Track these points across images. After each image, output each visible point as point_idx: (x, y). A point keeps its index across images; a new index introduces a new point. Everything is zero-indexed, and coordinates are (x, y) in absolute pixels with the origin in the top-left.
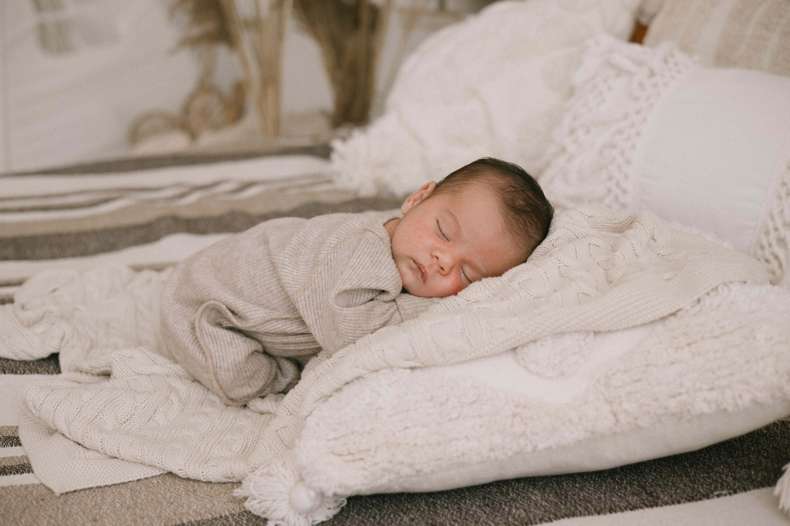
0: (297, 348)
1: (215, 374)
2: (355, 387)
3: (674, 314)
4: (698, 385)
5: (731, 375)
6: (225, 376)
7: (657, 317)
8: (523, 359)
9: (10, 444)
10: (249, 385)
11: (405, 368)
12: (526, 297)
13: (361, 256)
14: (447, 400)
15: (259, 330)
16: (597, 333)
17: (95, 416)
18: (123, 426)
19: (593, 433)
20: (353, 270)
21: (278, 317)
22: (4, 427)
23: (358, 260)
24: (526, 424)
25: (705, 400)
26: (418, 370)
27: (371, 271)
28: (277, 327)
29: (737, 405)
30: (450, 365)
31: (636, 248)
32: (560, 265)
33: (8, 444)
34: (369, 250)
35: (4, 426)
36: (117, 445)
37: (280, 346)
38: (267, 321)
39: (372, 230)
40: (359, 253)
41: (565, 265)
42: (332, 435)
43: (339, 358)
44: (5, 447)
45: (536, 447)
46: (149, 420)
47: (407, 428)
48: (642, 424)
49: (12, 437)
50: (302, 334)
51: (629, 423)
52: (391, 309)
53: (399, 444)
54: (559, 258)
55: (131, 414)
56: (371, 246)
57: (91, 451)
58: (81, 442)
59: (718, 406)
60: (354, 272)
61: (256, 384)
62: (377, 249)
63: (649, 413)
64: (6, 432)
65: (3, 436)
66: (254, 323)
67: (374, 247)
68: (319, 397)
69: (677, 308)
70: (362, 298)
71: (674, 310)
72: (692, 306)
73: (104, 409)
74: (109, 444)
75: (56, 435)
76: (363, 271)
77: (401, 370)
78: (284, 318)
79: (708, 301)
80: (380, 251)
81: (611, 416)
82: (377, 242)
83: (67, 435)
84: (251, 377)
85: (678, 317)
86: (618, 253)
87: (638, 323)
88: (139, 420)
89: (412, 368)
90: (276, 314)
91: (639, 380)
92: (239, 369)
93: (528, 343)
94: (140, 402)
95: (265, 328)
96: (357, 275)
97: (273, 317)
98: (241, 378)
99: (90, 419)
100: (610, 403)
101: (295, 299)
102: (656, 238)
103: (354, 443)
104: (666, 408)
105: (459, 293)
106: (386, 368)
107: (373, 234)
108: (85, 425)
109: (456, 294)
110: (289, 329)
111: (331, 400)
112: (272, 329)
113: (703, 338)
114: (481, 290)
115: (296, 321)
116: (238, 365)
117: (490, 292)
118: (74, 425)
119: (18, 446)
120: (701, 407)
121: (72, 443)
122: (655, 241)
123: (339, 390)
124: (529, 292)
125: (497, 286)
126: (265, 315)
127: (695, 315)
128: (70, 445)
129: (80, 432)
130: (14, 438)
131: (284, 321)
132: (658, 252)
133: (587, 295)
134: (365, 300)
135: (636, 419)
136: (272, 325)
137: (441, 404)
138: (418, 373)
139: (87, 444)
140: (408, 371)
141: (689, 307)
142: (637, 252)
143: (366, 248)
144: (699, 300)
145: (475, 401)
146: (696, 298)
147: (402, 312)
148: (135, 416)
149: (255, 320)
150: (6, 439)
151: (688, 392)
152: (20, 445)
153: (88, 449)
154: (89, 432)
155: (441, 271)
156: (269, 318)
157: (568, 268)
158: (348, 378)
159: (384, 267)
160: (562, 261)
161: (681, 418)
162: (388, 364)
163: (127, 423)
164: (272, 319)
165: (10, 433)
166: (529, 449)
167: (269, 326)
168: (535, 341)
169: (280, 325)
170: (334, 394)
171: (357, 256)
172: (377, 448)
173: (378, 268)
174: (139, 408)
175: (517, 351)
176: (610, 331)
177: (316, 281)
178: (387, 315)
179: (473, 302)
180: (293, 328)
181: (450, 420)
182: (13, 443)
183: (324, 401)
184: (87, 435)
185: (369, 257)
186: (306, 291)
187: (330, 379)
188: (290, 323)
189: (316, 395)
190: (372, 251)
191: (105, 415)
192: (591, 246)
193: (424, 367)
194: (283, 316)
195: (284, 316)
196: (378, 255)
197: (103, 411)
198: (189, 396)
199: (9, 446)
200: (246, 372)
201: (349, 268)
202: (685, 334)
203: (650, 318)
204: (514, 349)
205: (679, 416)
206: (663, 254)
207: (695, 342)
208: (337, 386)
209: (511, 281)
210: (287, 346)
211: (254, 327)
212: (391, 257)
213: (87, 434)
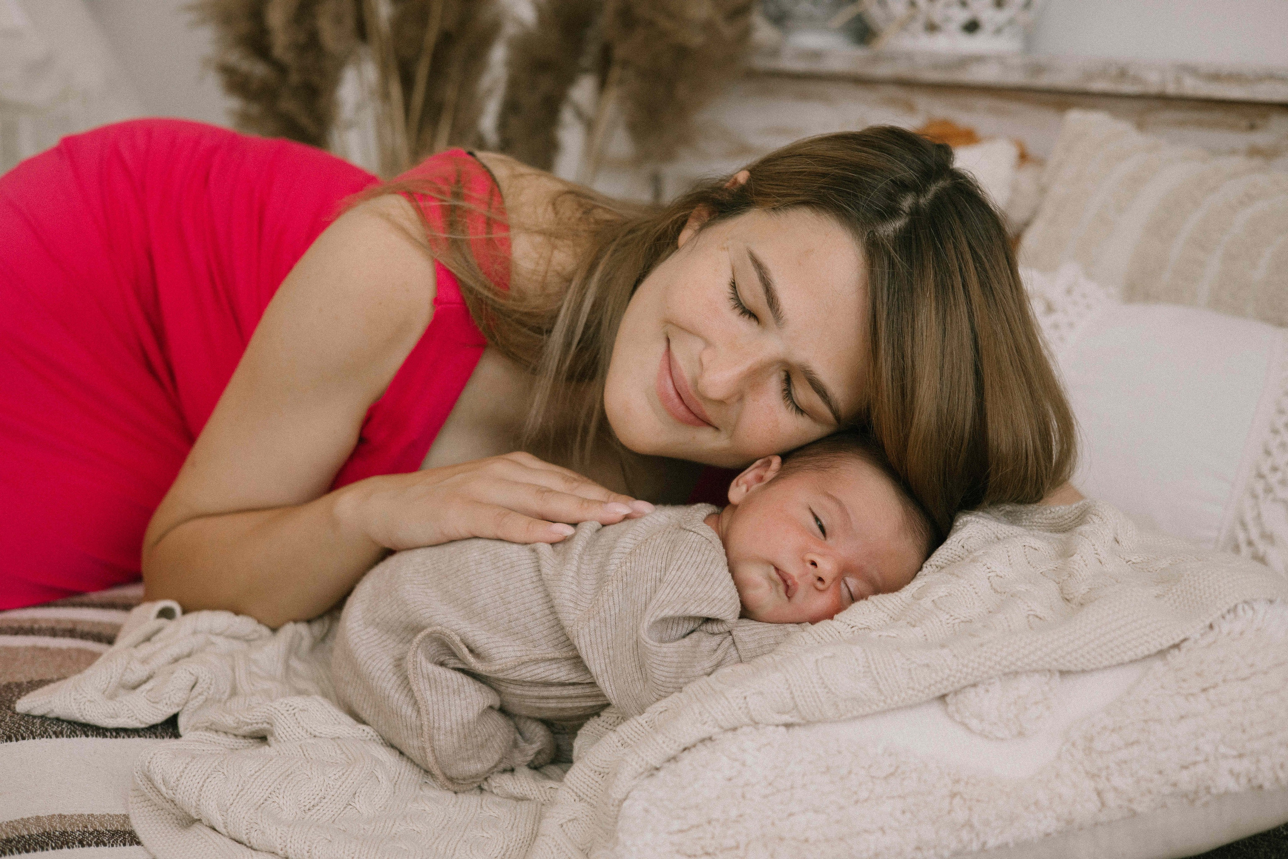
0: (560, 705)
1: (431, 739)
2: (702, 753)
3: (1176, 646)
4: (1222, 749)
5: (1270, 734)
6: (446, 742)
7: (1154, 650)
8: (958, 711)
9: (121, 841)
10: (479, 757)
11: (777, 726)
12: (948, 621)
13: (682, 567)
14: (850, 772)
15: (508, 677)
16: (1063, 673)
17: (265, 797)
18: (308, 816)
19: (1069, 822)
20: (672, 588)
21: (540, 657)
22: (104, 816)
23: (679, 573)
24: (970, 809)
25: (1231, 772)
26: (797, 728)
27: (699, 590)
28: (536, 672)
29: (1277, 779)
30: (844, 720)
31: (1099, 552)
32: (990, 574)
33: (117, 842)
34: (693, 559)
35: (104, 813)
36: (308, 843)
37: (534, 700)
38: (523, 663)
39: (693, 530)
40: (680, 562)
41: (997, 576)
42: (676, 825)
43: (658, 713)
44: (115, 845)
45: (984, 844)
46: (345, 808)
47: (791, 815)
48: (1139, 808)
49: (122, 832)
50: (574, 684)
51: (1120, 807)
52: (724, 642)
53: (781, 839)
54: (989, 565)
55: (319, 796)
56: (696, 553)
57: (260, 853)
58: (244, 838)
59: (1250, 780)
60: (673, 591)
61: (489, 756)
62: (705, 557)
63: (1150, 792)
64: (110, 823)
65: (106, 830)
66: (504, 665)
67: (700, 554)
68: (641, 770)
69: (1182, 637)
70: (680, 628)
71: (1177, 641)
72: (1202, 635)
73: (279, 787)
74: (293, 841)
75: (197, 827)
76: (688, 589)
77: (771, 728)
78: (550, 658)
79: (1225, 627)
80: (710, 560)
81: (1095, 797)
82: (704, 546)
83: (220, 828)
84: (482, 746)
85: (1184, 650)
86: (1076, 557)
87: (1126, 659)
88: (331, 806)
89: (788, 726)
90: (537, 653)
91: (1137, 742)
92: (467, 731)
93: (965, 687)
94: (333, 778)
95: (517, 673)
96: (678, 595)
97: (533, 657)
98: (469, 746)
99: (257, 802)
100: (1093, 776)
101: (575, 633)
102: (1119, 538)
103: (713, 838)
104: (1175, 785)
105: (836, 616)
106: (748, 725)
107: (695, 534)
108: (252, 811)
109: (831, 617)
110: (555, 676)
111: (661, 774)
112: (528, 675)
113: (1224, 681)
114: (870, 611)
115: (565, 663)
116: (466, 726)
117: (886, 615)
118: (233, 811)
119: (136, 846)
120: (1226, 783)
121: (227, 840)
122: (1118, 542)
123: (673, 759)
124: (952, 613)
125: (895, 605)
126: (519, 654)
127: (1209, 646)
128: (225, 843)
129: (245, 822)
130: (125, 832)
131: (548, 663)
132: (1127, 559)
133: (1040, 619)
134: (684, 632)
135: (1130, 801)
136: (529, 669)
137: (842, 778)
138: (799, 733)
139: (255, 841)
140: (782, 729)
141: (1198, 636)
142: (1101, 558)
143: (689, 556)
144: (1211, 627)
145: (892, 774)
146: (1207, 623)
147: (740, 647)
148: (326, 800)
149: (503, 661)
150: (113, 835)
151: (1206, 760)
152: (138, 843)
153: (255, 850)
154: (259, 821)
155: (819, 585)
156: (526, 659)
157: (1001, 579)
158: (687, 741)
159: (718, 582)
160: (993, 568)
161: (1192, 802)
162: (752, 719)
163: (314, 811)
164: (531, 661)
165: (117, 825)
166: (975, 846)
167: (524, 671)
168: (974, 685)
169: (542, 670)
170: (667, 765)
171: (676, 567)
172: (747, 845)
173: (710, 584)
174: (332, 787)
175: (948, 699)
176: (1083, 671)
177: (606, 607)
178: (719, 652)
179: (861, 629)
180: (561, 674)
181: (857, 802)
182: (125, 841)
183: (648, 777)
184: (256, 827)
185: (694, 569)
186: (592, 621)
187: (661, 742)
188: (555, 666)
189: (637, 767)
190: (698, 559)
191: (281, 797)
192: (1026, 550)
193: (807, 723)
194: (547, 655)
195: (549, 656)
196: (707, 566)
197: (278, 791)
198: (400, 774)
199: (120, 845)
200: (476, 736)
201: (666, 585)
202: (1199, 674)
203: (1143, 651)
204: (943, 698)
205: (1190, 798)
206: (1134, 561)
207: (1215, 686)
208: (672, 753)
209: (916, 598)
210: (545, 701)
211: (503, 671)
212: (726, 569)
213: (256, 825)
